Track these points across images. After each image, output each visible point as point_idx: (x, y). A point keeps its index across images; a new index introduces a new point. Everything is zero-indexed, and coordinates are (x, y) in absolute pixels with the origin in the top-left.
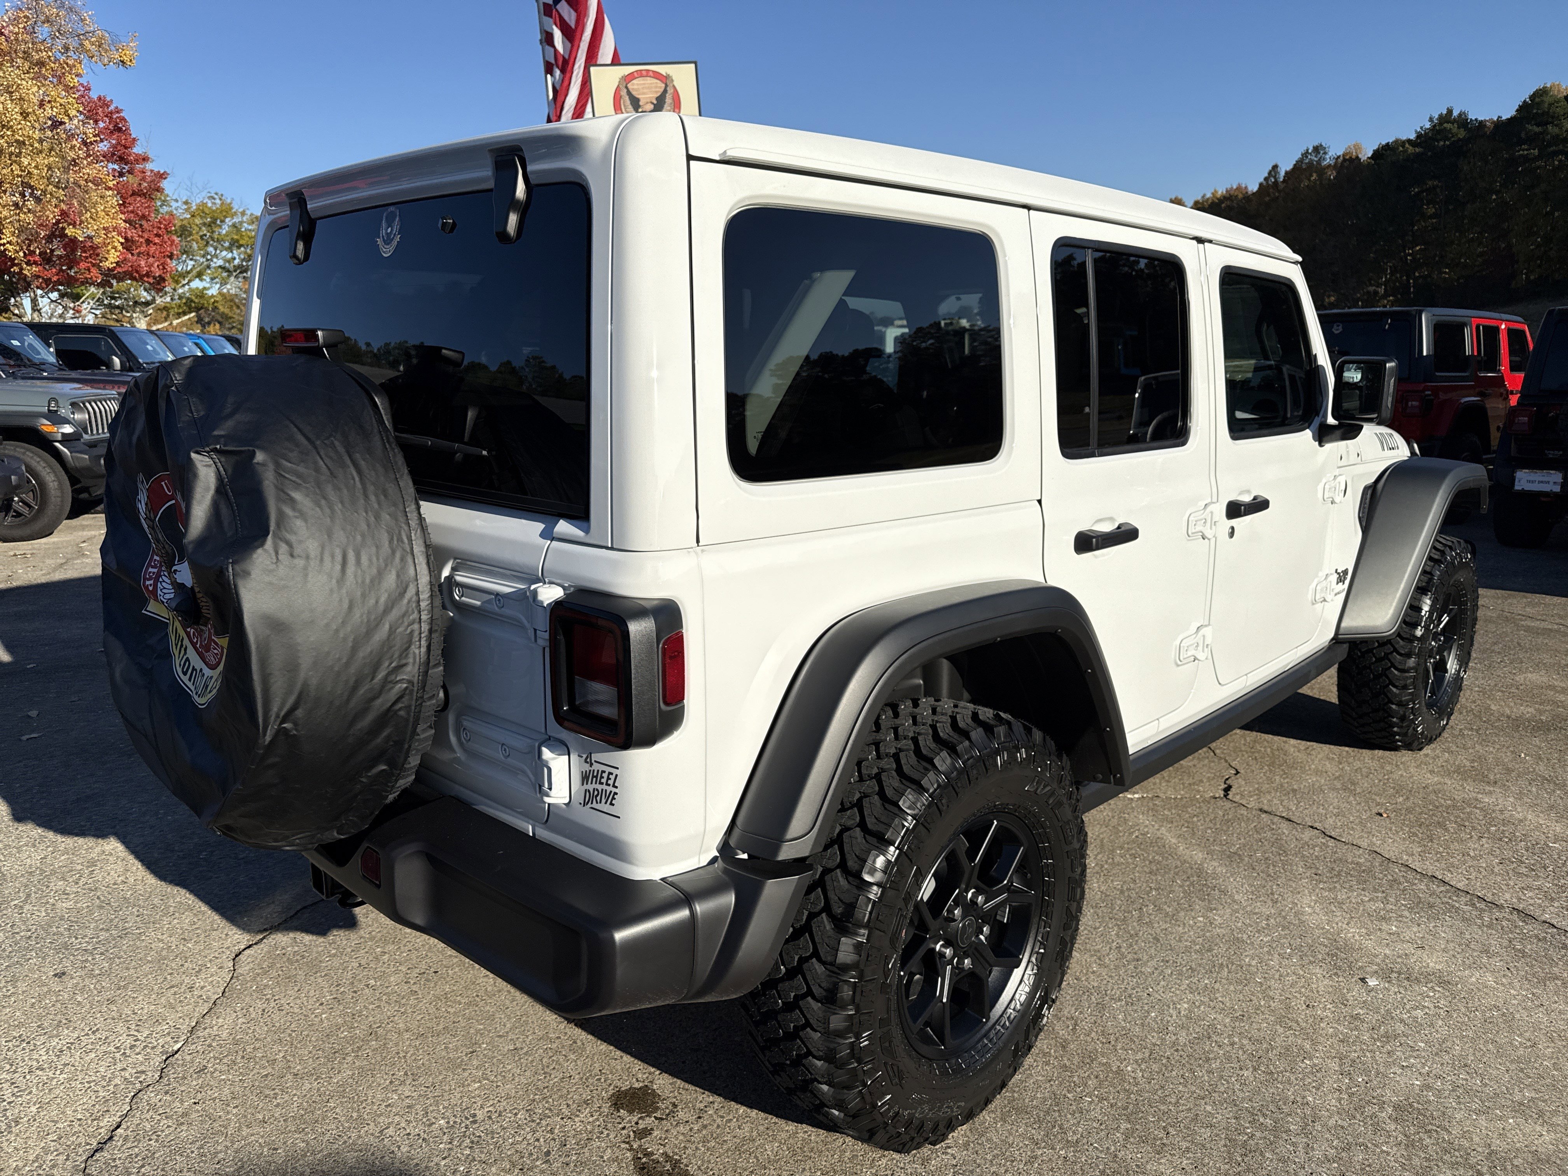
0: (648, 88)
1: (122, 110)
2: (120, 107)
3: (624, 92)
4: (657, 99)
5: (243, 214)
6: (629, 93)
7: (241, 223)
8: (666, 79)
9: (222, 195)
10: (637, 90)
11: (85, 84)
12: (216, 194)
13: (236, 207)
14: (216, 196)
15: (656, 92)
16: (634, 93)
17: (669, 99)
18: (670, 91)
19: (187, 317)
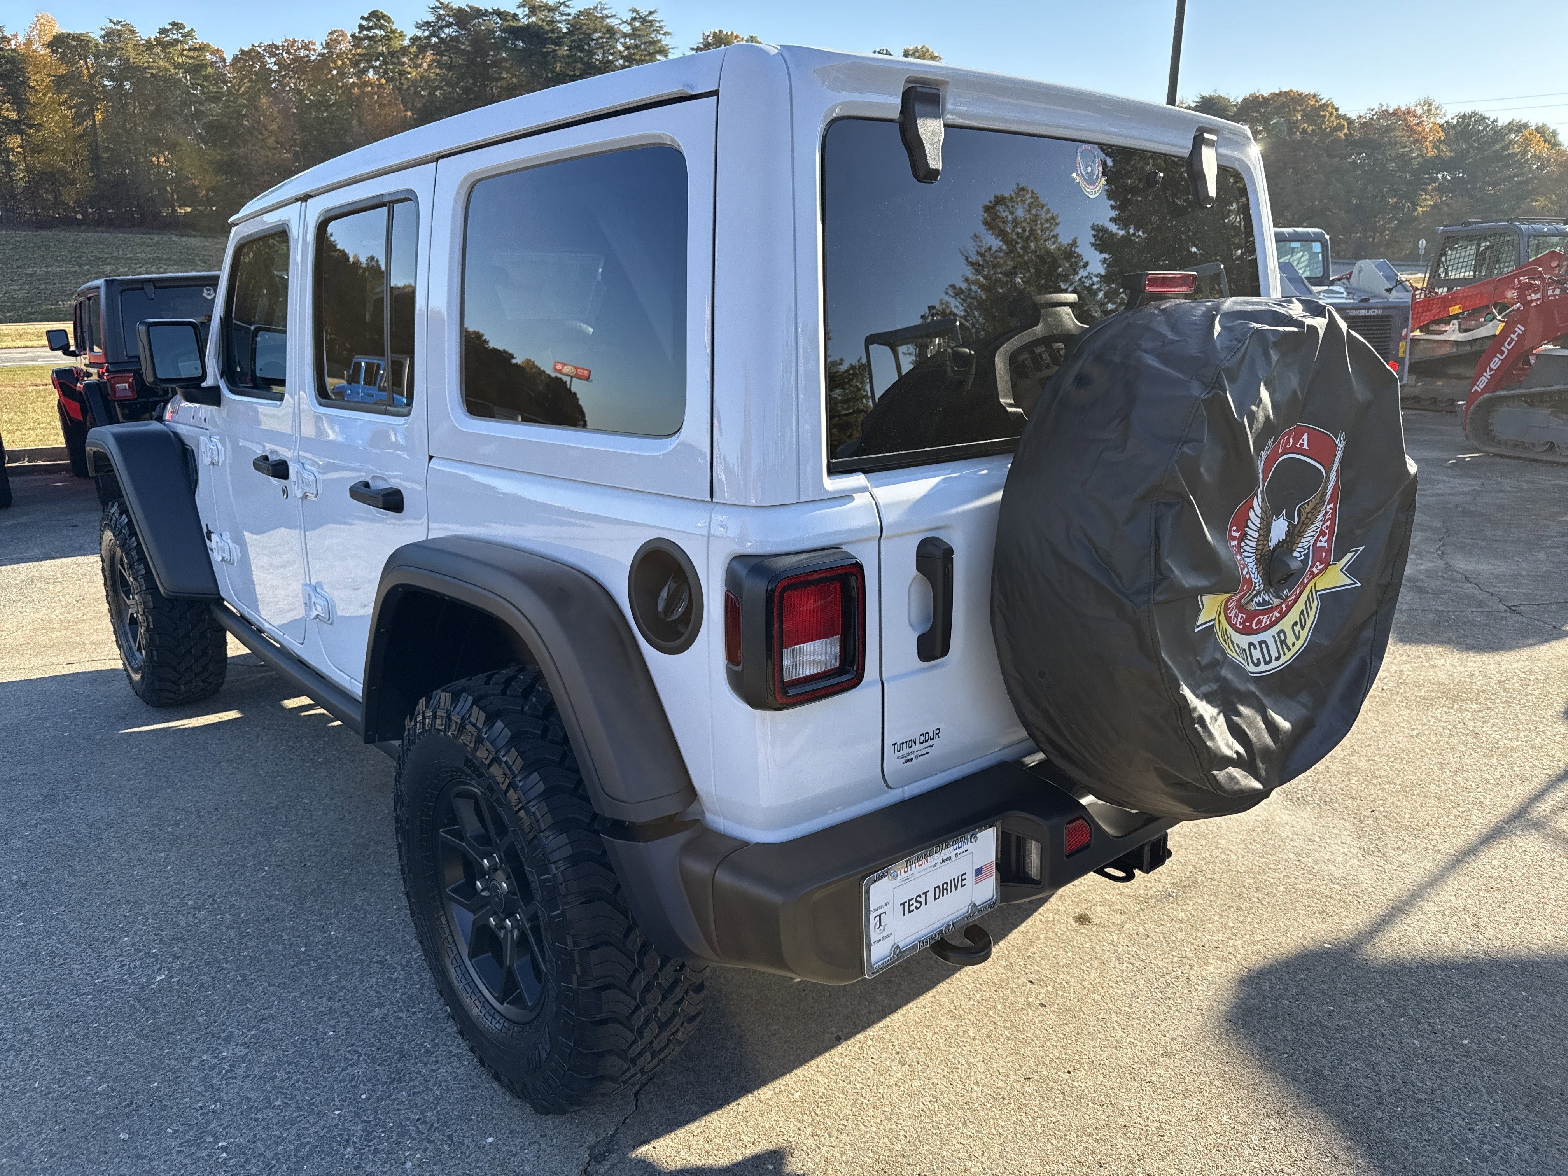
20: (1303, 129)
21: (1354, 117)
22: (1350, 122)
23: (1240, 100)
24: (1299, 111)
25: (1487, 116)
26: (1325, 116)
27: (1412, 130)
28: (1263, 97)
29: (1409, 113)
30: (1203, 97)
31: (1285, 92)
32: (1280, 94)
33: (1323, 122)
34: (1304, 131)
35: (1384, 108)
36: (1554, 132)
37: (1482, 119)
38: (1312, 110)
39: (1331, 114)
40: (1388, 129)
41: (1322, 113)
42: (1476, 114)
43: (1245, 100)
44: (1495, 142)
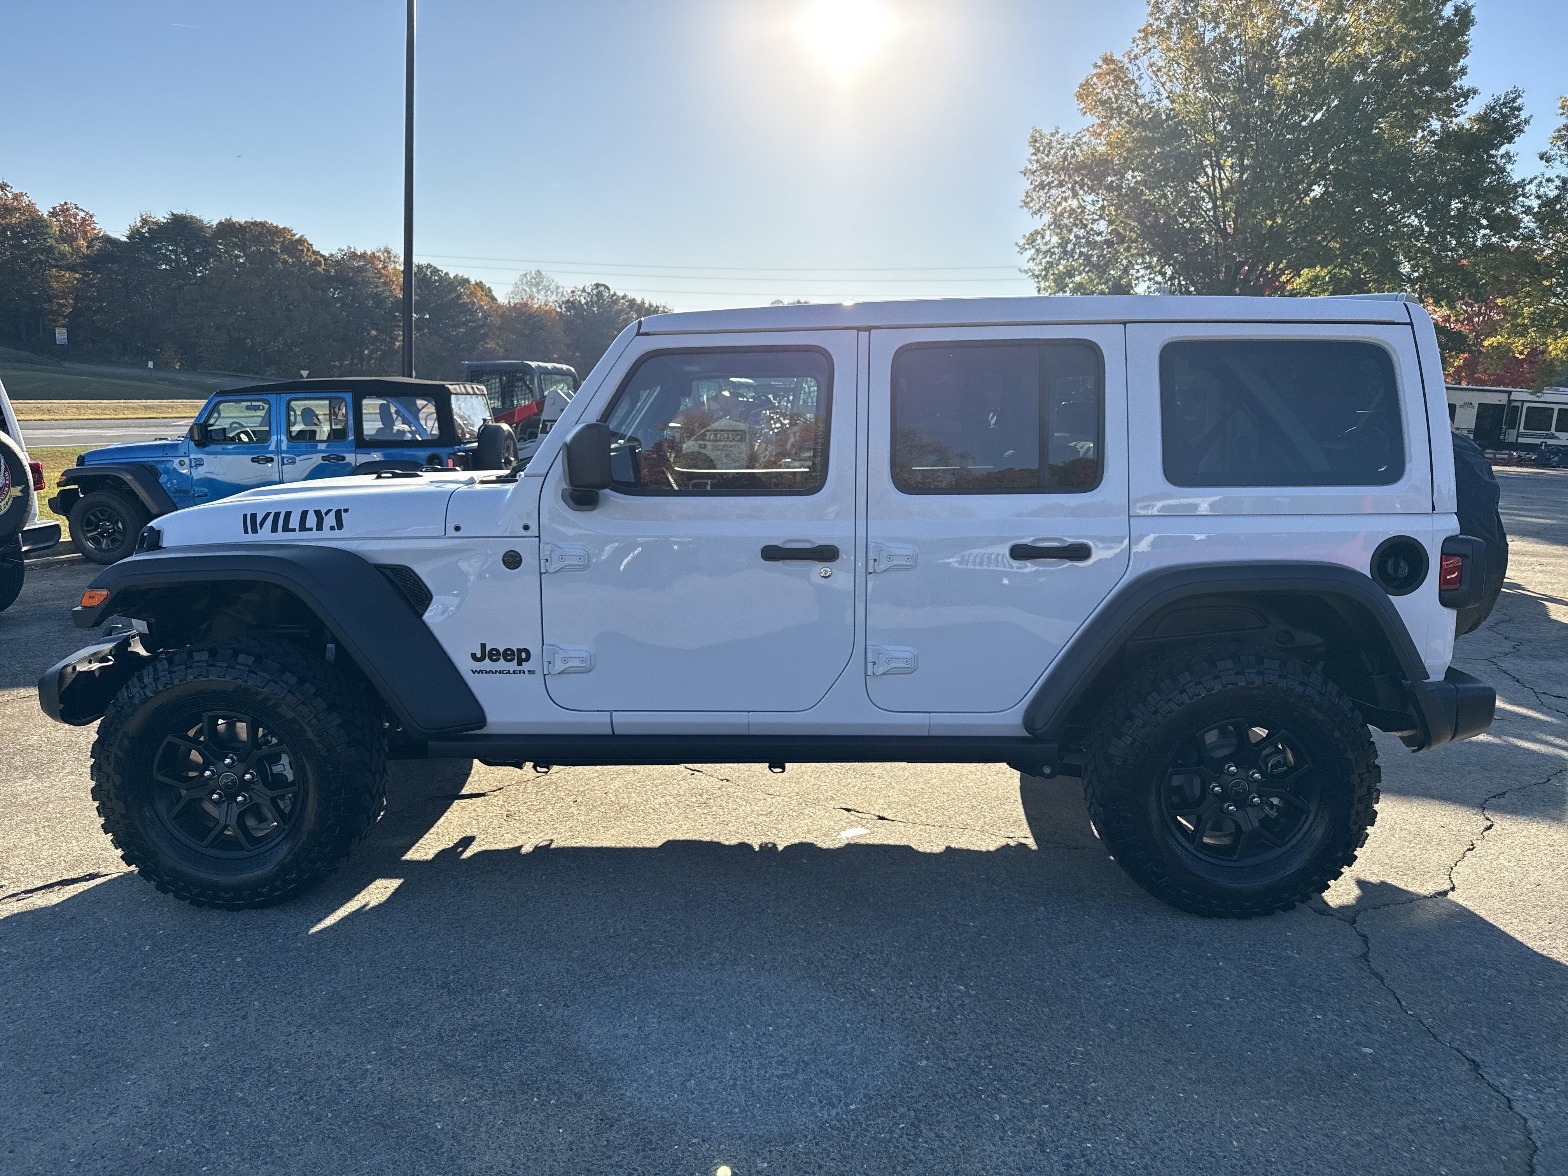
20: (284, 259)
21: (327, 255)
22: (326, 259)
23: (215, 223)
24: (277, 243)
25: (439, 268)
26: (302, 251)
27: (380, 273)
28: (240, 224)
29: (375, 257)
30: (173, 214)
31: (261, 223)
32: (255, 223)
33: (301, 256)
34: (285, 262)
35: (352, 250)
36: (489, 288)
37: (436, 271)
38: (289, 243)
39: (308, 250)
40: (361, 269)
41: (300, 248)
42: (431, 266)
43: (220, 223)
44: (450, 291)
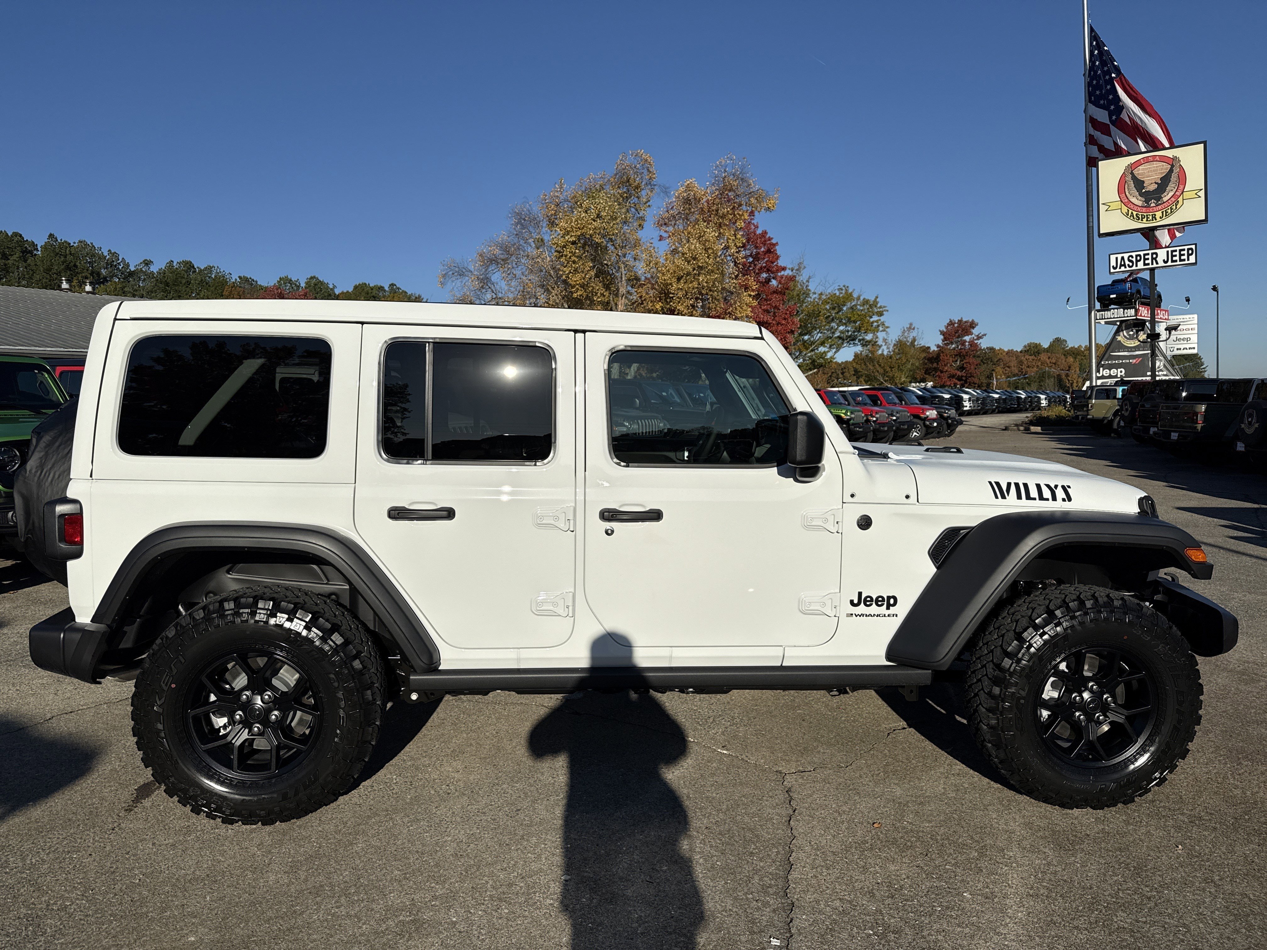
0: (1154, 171)
1: (772, 238)
2: (771, 237)
3: (1129, 178)
4: (1161, 179)
5: (858, 298)
6: (1134, 178)
7: (855, 305)
8: (1173, 162)
9: (848, 287)
10: (1142, 174)
11: (756, 224)
12: (844, 286)
13: (855, 295)
14: (844, 288)
15: (1162, 173)
16: (1139, 177)
17: (1174, 177)
18: (1176, 170)
19: (811, 372)
